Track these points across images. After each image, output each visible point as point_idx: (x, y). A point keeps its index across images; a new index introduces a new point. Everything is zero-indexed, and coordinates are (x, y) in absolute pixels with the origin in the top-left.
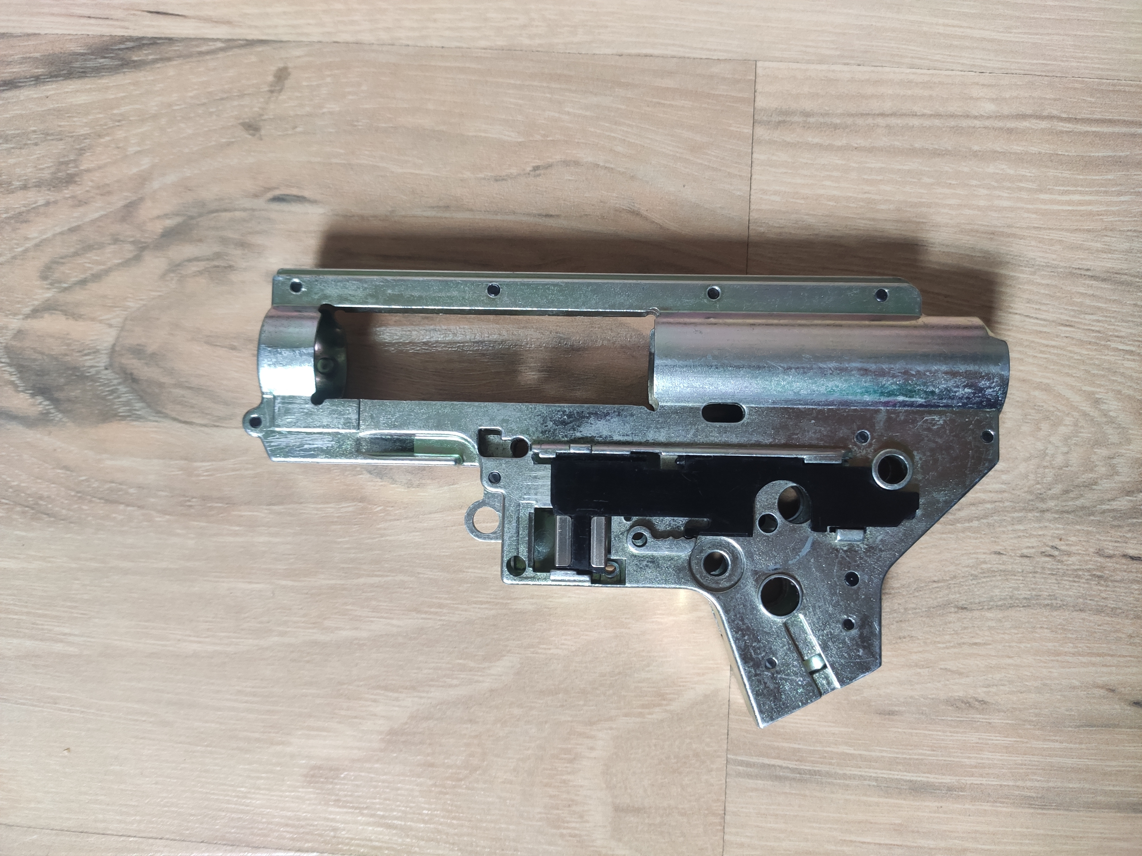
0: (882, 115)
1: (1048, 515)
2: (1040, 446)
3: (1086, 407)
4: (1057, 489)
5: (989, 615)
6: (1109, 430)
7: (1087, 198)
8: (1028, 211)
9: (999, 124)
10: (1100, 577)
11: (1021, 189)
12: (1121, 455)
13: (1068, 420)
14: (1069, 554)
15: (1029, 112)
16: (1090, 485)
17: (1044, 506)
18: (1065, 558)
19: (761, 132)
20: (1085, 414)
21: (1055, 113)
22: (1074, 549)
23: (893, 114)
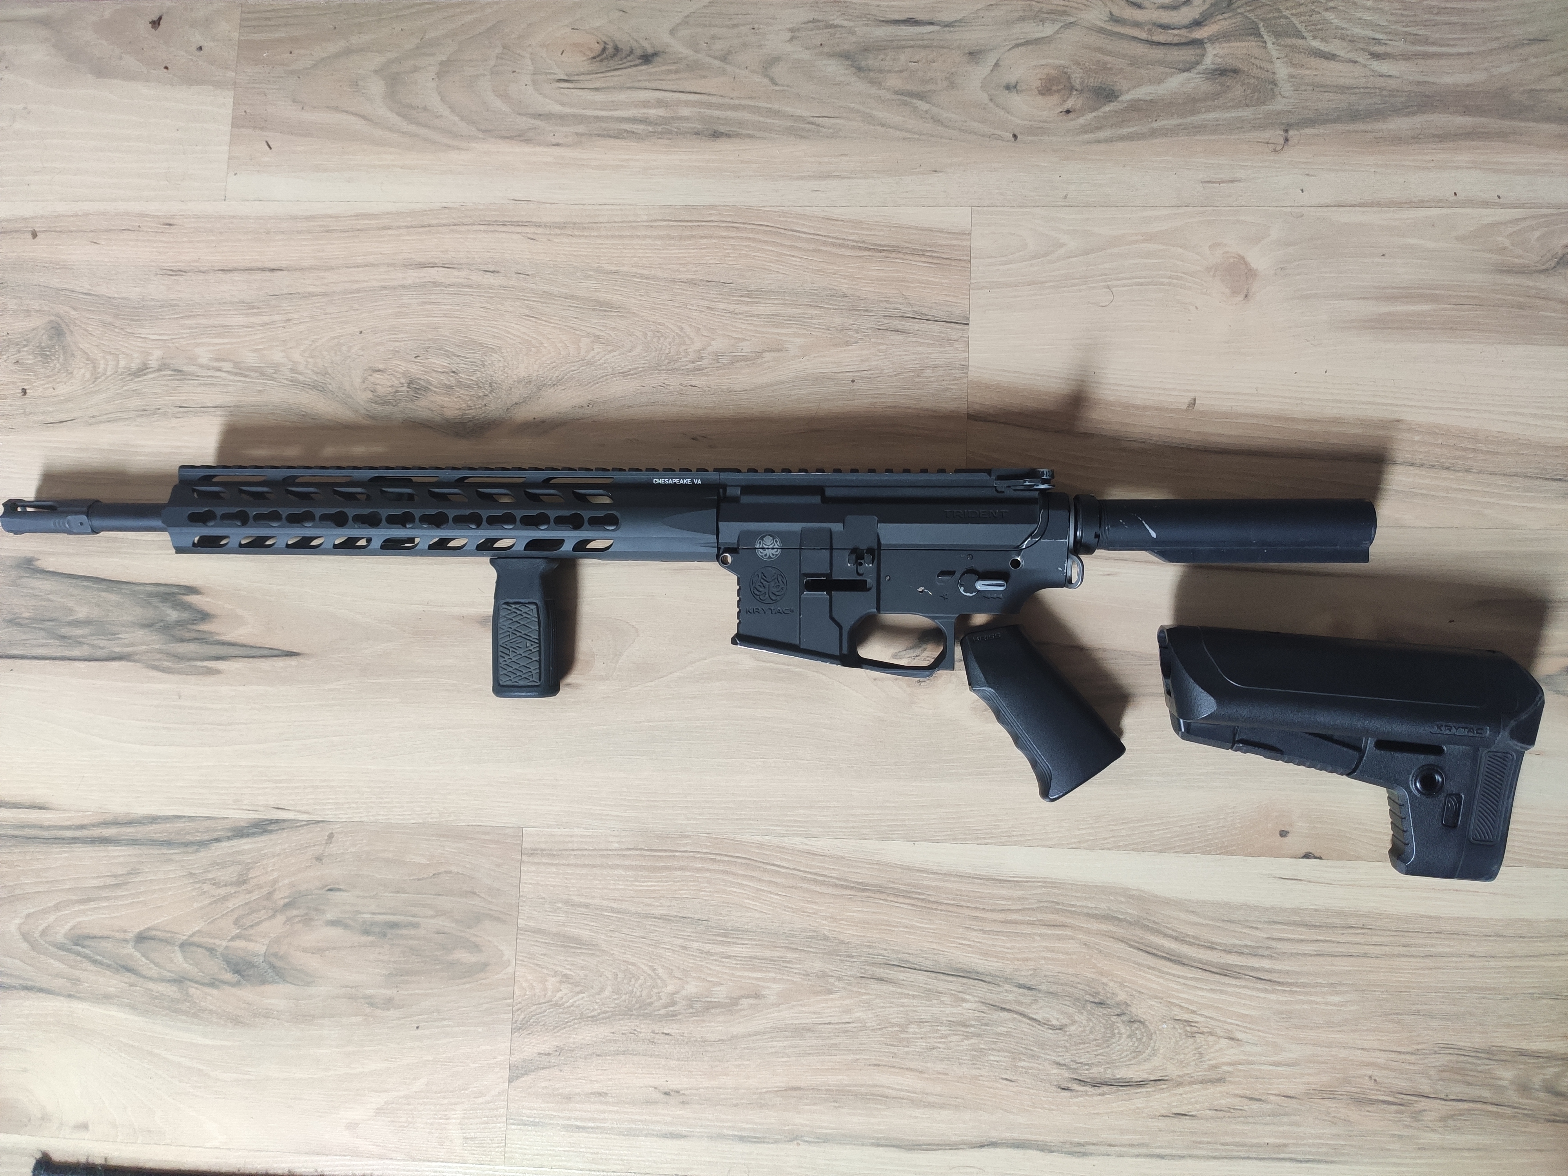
0: (573, 850)
1: (633, 1017)
2: (631, 988)
3: (649, 972)
4: (637, 1006)
5: (608, 1058)
6: (659, 981)
7: (654, 884)
8: (631, 890)
9: (619, 853)
10: (653, 1042)
11: (627, 880)
12: (662, 992)
13: (642, 978)
14: (641, 1033)
15: (633, 847)
16: (651, 1004)
17: (632, 1013)
18: (639, 1035)
19: (524, 858)
20: (649, 975)
21: (643, 847)
22: (642, 1030)
23: (577, 850)
